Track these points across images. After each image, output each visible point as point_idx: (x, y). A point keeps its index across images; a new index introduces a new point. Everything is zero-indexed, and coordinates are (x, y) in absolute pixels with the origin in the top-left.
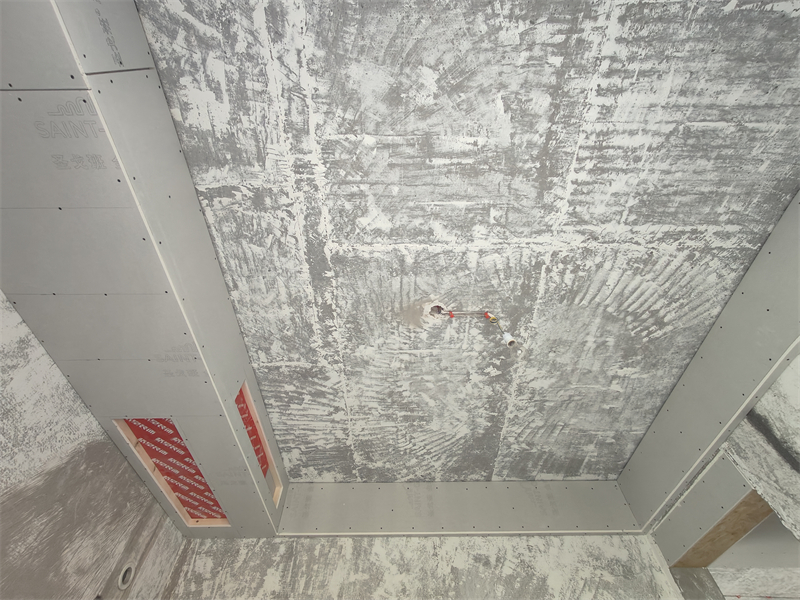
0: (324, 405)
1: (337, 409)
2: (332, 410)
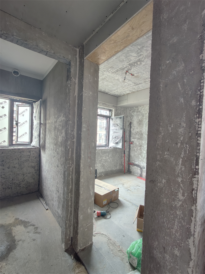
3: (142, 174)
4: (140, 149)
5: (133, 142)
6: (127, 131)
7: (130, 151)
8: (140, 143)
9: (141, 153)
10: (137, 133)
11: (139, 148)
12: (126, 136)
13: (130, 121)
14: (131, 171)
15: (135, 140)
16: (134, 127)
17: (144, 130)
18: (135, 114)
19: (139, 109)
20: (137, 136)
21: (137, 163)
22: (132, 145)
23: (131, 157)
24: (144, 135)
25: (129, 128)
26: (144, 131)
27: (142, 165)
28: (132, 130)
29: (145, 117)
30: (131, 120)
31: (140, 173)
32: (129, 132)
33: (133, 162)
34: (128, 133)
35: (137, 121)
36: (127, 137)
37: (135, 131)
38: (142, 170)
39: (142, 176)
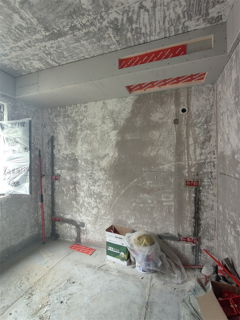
0: (139, 16)
1: (141, 7)
2: (142, 10)
3: (80, 237)
4: (73, 189)
5: (60, 176)
6: (47, 154)
7: (55, 194)
8: (72, 178)
9: (77, 196)
10: (66, 159)
11: (71, 188)
12: (45, 164)
13: (52, 134)
14: (59, 233)
15: (63, 171)
16: (59, 147)
17: (80, 152)
18: (60, 120)
19: (66, 111)
20: (67, 165)
21: (68, 217)
22: (57, 183)
23: (56, 207)
24: (80, 161)
25: (49, 148)
26: (80, 154)
27: (79, 219)
28: (55, 152)
29: (79, 127)
30: (53, 132)
31: (76, 235)
32: (50, 156)
33: (61, 216)
34: (47, 158)
35: (65, 134)
36: (47, 166)
37: (61, 154)
38: (80, 229)
39: (80, 241)
